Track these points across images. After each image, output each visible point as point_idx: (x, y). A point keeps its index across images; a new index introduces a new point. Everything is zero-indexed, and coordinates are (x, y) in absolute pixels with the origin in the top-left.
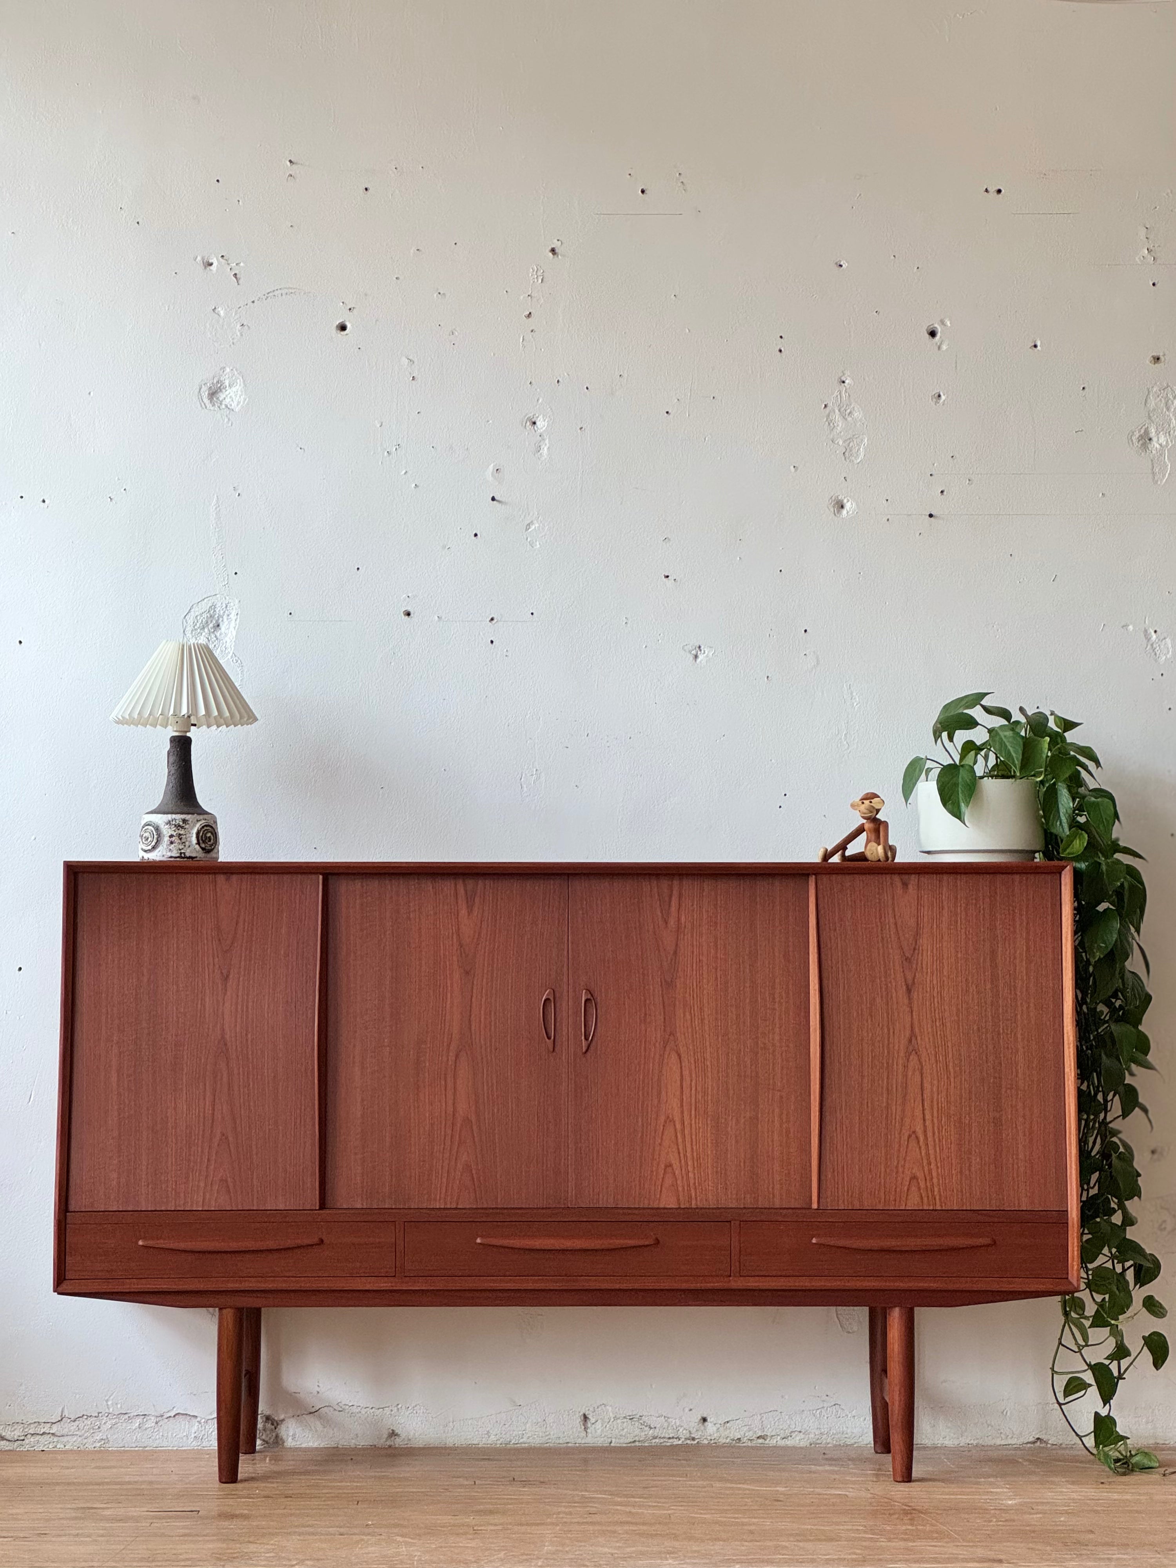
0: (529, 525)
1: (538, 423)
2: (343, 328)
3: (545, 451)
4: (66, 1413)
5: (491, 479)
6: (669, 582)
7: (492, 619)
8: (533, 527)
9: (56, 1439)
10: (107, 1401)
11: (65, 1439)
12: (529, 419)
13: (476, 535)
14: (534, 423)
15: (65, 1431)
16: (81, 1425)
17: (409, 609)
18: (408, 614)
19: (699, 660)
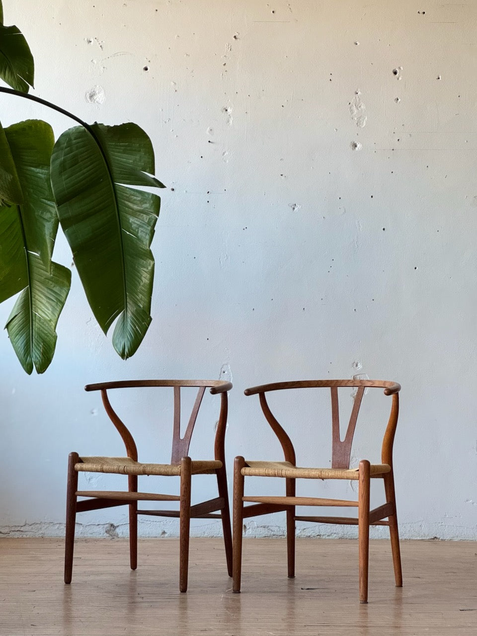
0: (224, 153)
1: (228, 110)
2: (146, 69)
3: (231, 122)
4: (27, 522)
5: (208, 133)
6: (283, 177)
7: (208, 192)
8: (225, 154)
9: (23, 533)
10: (45, 517)
11: (27, 533)
12: (224, 108)
13: (202, 157)
14: (227, 110)
15: (27, 530)
16: (34, 527)
17: (173, 188)
18: (173, 190)
19: (295, 210)
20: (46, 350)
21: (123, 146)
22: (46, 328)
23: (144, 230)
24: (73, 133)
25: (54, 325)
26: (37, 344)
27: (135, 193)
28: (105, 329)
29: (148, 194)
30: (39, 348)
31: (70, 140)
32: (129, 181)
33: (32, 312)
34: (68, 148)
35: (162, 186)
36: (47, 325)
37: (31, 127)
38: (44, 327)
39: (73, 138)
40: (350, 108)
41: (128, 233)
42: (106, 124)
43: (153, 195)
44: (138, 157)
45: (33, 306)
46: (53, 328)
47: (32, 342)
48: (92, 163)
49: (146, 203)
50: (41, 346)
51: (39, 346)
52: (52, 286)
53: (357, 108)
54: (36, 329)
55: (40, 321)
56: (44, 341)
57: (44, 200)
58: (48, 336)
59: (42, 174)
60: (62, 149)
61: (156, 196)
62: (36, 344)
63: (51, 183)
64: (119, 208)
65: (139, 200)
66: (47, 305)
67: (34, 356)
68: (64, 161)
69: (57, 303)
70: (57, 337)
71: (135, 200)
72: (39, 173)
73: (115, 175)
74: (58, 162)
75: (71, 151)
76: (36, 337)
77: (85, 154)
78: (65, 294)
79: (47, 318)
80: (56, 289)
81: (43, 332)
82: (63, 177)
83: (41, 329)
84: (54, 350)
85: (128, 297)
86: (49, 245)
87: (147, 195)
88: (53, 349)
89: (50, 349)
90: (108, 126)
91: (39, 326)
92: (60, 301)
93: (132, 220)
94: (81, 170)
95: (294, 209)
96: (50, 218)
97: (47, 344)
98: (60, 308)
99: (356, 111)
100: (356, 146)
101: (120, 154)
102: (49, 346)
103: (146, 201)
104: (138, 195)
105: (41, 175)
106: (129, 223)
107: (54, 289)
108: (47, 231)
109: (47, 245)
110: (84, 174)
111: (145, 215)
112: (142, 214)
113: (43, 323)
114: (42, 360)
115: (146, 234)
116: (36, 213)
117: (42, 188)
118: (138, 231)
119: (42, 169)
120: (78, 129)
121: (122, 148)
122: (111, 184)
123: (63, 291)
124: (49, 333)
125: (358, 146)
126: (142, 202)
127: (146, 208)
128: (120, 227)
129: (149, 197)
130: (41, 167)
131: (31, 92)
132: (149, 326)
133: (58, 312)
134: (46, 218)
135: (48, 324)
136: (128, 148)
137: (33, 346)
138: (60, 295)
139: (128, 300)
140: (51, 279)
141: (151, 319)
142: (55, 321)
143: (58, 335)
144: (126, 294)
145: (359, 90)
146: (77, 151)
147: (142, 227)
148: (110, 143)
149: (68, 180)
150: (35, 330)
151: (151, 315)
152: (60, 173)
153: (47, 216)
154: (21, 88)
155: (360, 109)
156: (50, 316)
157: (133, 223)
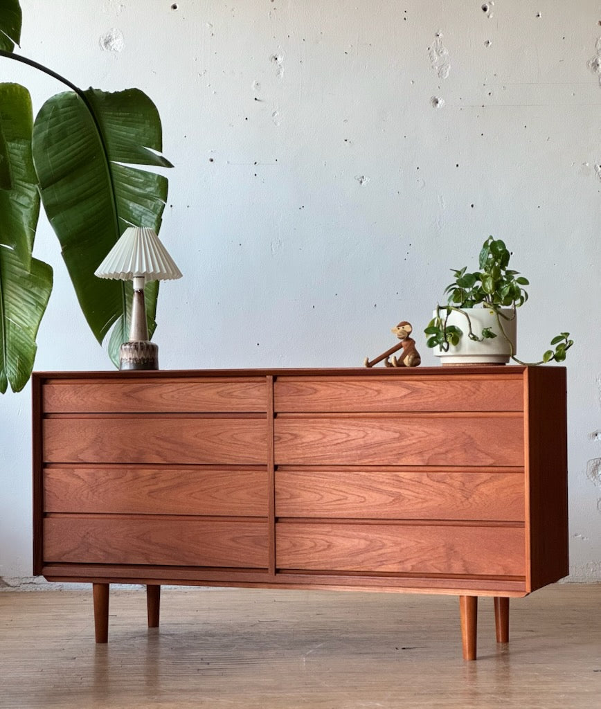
19: (363, 183)
20: (23, 364)
21: (121, 116)
22: (23, 337)
23: (149, 219)
24: (61, 100)
25: (34, 333)
26: (12, 357)
27: (137, 174)
28: (100, 338)
29: (153, 175)
30: (14, 362)
31: (57, 108)
32: (128, 159)
33: (4, 317)
34: (54, 119)
35: (169, 165)
36: (24, 333)
37: (6, 92)
38: (20, 336)
39: (60, 107)
40: (430, 54)
41: (127, 222)
42: (104, 90)
43: (159, 176)
44: (141, 130)
45: (6, 311)
46: (32, 336)
47: (6, 355)
48: (84, 137)
49: (150, 186)
50: (16, 358)
51: (14, 359)
52: (30, 286)
53: (438, 55)
54: (10, 338)
55: (14, 328)
56: (20, 353)
57: (21, 182)
58: (25, 347)
59: (18, 149)
60: (46, 120)
61: (163, 177)
62: (10, 356)
63: (34, 162)
64: (116, 192)
65: (141, 183)
66: (25, 309)
67: (9, 371)
68: (50, 134)
69: (37, 307)
70: (36, 347)
71: (137, 182)
72: (15, 148)
73: (111, 151)
74: (42, 135)
75: (58, 122)
76: (10, 348)
77: (75, 125)
78: (46, 295)
79: (25, 325)
80: (35, 290)
81: (19, 342)
82: (48, 154)
83: (17, 338)
84: (33, 364)
85: (127, 300)
86: (28, 237)
87: (151, 177)
88: (31, 363)
89: (29, 362)
90: (107, 93)
91: (13, 335)
92: (41, 306)
93: (132, 205)
94: (69, 146)
95: (361, 182)
96: (29, 204)
97: (24, 356)
98: (41, 313)
99: (437, 58)
100: (437, 102)
101: (118, 126)
102: (26, 358)
103: (150, 183)
104: (139, 175)
105: (16, 151)
106: (129, 210)
107: (32, 290)
108: (25, 220)
109: (26, 236)
110: (73, 150)
111: (149, 201)
112: (145, 200)
113: (18, 331)
114: (19, 376)
115: (152, 223)
116: (11, 198)
117: (18, 166)
118: (141, 220)
119: (18, 143)
120: (67, 95)
121: (121, 119)
122: (106, 163)
123: (44, 292)
124: (27, 344)
125: (440, 102)
126: (146, 184)
127: (151, 192)
128: (117, 214)
129: (153, 179)
130: (16, 141)
131: (16, 51)
132: (153, 333)
133: (39, 318)
134: (24, 204)
135: (26, 333)
136: (130, 119)
137: (7, 359)
138: (39, 297)
139: (127, 303)
140: (28, 278)
141: (156, 325)
142: (34, 329)
143: (38, 346)
144: (125, 295)
145: (440, 31)
146: (64, 122)
147: (146, 215)
148: (106, 113)
149: (54, 158)
150: (9, 340)
151: (156, 321)
152: (45, 149)
153: (23, 200)
154: (5, 47)
155: (441, 55)
156: (28, 322)
157: (134, 210)
